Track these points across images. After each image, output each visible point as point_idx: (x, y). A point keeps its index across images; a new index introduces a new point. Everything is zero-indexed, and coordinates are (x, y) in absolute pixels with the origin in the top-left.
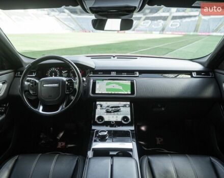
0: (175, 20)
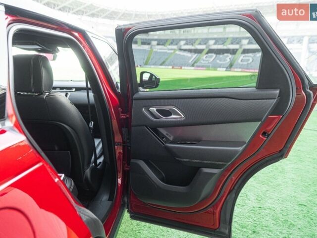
0: (246, 55)
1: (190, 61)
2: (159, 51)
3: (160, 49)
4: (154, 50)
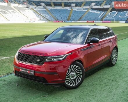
1: (99, 17)
2: (77, 10)
3: (77, 9)
4: (73, 10)
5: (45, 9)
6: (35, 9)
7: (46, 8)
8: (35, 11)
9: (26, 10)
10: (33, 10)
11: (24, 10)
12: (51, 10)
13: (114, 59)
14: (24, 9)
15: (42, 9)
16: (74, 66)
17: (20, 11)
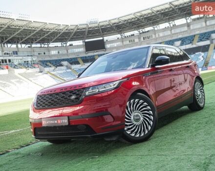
5: (69, 70)
6: (53, 73)
7: (71, 69)
8: (53, 75)
9: (39, 76)
10: (51, 74)
11: (37, 76)
12: (79, 69)
13: (200, 97)
14: (36, 74)
15: (65, 71)
16: (137, 100)
17: (30, 79)
